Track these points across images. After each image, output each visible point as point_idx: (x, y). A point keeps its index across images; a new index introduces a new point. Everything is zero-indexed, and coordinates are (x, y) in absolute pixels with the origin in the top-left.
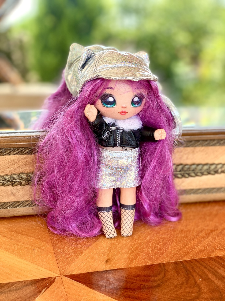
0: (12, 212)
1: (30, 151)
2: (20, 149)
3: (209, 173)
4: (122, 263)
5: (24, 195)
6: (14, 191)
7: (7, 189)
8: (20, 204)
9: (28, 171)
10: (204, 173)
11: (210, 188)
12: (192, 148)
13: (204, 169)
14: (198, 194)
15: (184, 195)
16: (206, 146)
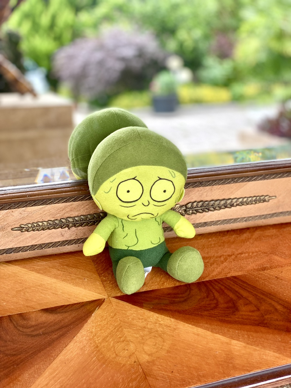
0: (62, 249)
1: (75, 199)
2: (66, 198)
3: (226, 207)
4: (156, 285)
5: (71, 235)
6: (63, 233)
7: (57, 231)
8: (68, 242)
9: (74, 215)
10: (222, 207)
11: (228, 219)
12: (210, 187)
13: (221, 204)
14: (218, 225)
15: (206, 227)
16: (223, 184)
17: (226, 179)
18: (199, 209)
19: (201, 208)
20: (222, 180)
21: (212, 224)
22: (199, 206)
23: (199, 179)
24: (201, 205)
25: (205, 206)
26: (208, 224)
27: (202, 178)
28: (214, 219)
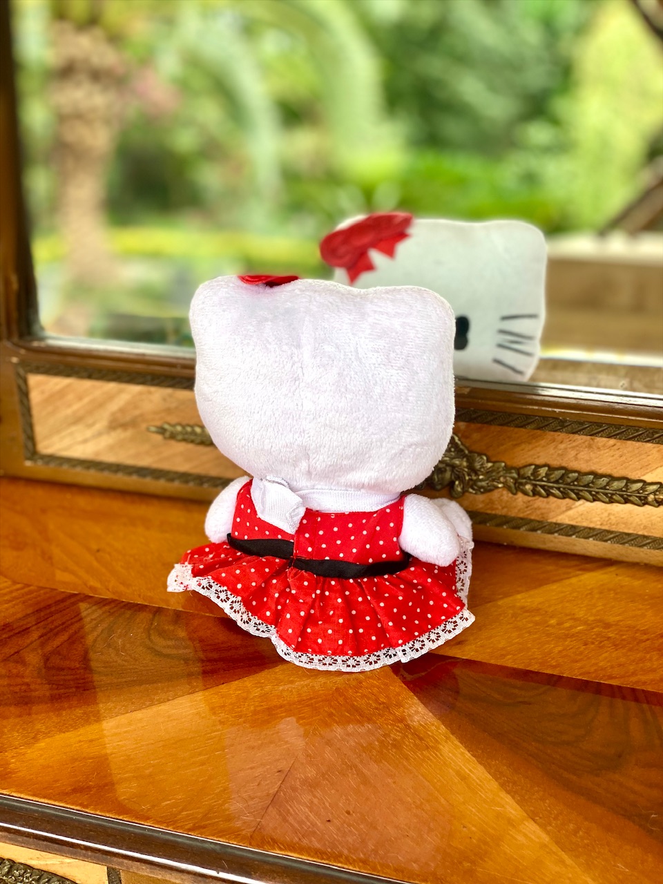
3: (626, 500)
10: (614, 497)
11: (637, 535)
12: (585, 438)
13: (612, 488)
14: (606, 541)
15: (574, 537)
16: (620, 439)
17: (629, 427)
18: (552, 488)
19: (555, 485)
20: (618, 427)
21: (591, 535)
22: (552, 480)
23: (557, 410)
24: (558, 477)
25: (569, 484)
26: (578, 532)
27: (563, 410)
28: (596, 523)
